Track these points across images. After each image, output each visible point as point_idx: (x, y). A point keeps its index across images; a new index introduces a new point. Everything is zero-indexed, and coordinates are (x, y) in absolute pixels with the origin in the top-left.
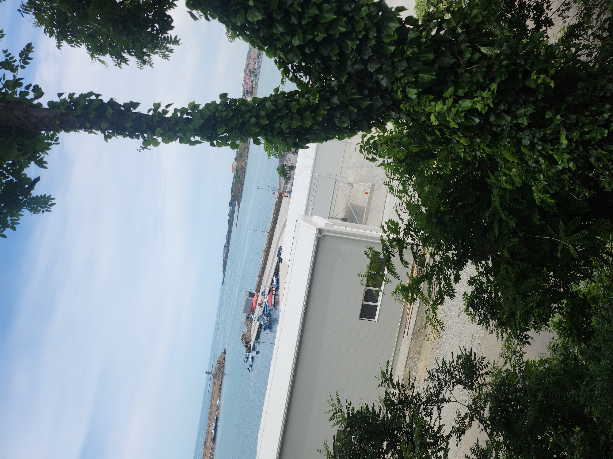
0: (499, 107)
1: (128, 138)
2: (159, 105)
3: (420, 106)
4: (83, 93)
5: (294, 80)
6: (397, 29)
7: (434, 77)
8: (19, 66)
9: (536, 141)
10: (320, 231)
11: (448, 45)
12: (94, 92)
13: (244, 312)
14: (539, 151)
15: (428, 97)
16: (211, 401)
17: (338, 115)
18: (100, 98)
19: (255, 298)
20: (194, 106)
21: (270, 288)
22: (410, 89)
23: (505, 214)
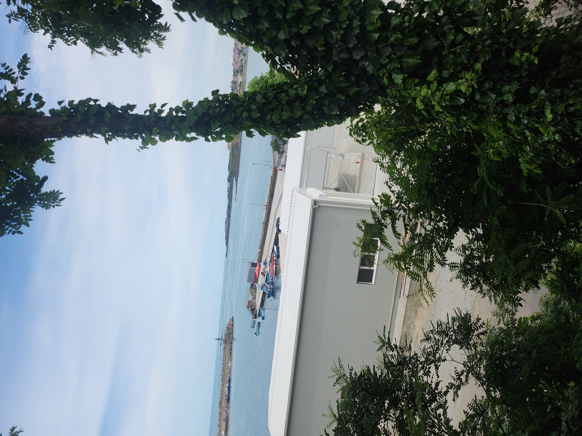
0: (484, 86)
1: (127, 139)
2: (154, 106)
3: (406, 89)
4: (82, 99)
5: (282, 72)
6: (379, 16)
7: (419, 61)
8: (19, 77)
9: (521, 116)
10: (315, 202)
11: (431, 28)
12: (92, 98)
13: (248, 281)
14: (524, 125)
15: (413, 81)
16: (223, 364)
17: (327, 103)
18: (97, 103)
19: (257, 268)
20: (188, 104)
21: (271, 258)
22: (396, 75)
23: (493, 184)
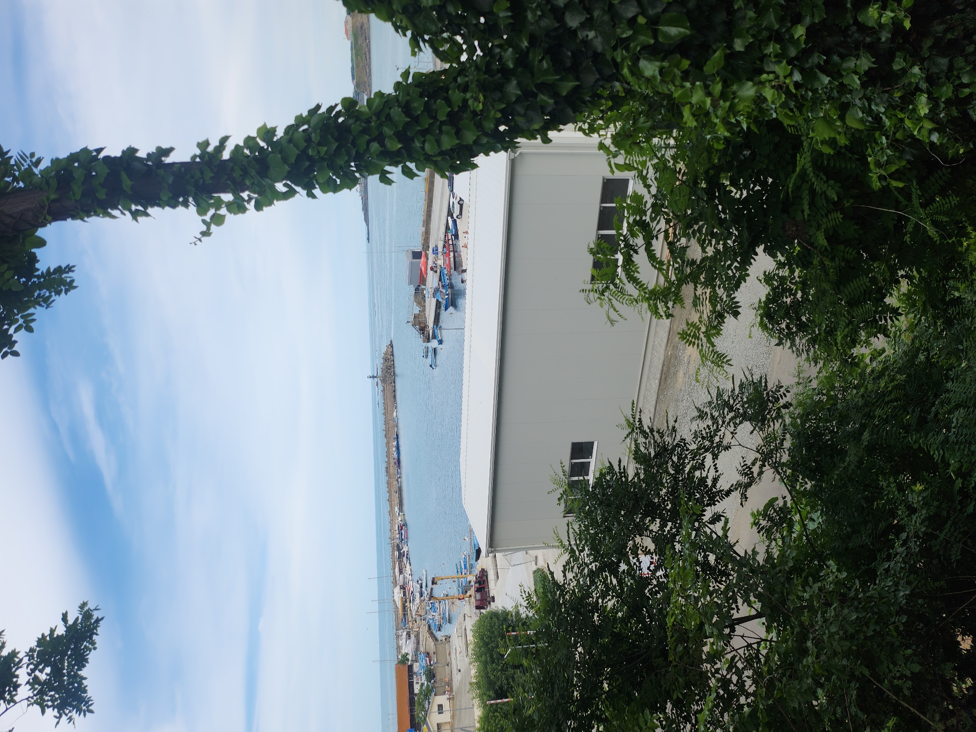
0: (810, 59)
2: (207, 143)
4: (73, 151)
7: (688, 32)
13: (411, 283)
16: (385, 414)
18: (103, 154)
19: (423, 259)
22: (645, 62)
23: (821, 179)
